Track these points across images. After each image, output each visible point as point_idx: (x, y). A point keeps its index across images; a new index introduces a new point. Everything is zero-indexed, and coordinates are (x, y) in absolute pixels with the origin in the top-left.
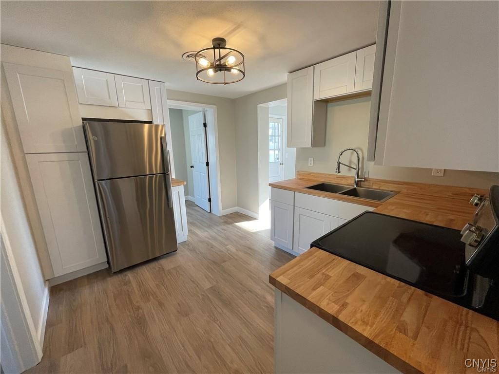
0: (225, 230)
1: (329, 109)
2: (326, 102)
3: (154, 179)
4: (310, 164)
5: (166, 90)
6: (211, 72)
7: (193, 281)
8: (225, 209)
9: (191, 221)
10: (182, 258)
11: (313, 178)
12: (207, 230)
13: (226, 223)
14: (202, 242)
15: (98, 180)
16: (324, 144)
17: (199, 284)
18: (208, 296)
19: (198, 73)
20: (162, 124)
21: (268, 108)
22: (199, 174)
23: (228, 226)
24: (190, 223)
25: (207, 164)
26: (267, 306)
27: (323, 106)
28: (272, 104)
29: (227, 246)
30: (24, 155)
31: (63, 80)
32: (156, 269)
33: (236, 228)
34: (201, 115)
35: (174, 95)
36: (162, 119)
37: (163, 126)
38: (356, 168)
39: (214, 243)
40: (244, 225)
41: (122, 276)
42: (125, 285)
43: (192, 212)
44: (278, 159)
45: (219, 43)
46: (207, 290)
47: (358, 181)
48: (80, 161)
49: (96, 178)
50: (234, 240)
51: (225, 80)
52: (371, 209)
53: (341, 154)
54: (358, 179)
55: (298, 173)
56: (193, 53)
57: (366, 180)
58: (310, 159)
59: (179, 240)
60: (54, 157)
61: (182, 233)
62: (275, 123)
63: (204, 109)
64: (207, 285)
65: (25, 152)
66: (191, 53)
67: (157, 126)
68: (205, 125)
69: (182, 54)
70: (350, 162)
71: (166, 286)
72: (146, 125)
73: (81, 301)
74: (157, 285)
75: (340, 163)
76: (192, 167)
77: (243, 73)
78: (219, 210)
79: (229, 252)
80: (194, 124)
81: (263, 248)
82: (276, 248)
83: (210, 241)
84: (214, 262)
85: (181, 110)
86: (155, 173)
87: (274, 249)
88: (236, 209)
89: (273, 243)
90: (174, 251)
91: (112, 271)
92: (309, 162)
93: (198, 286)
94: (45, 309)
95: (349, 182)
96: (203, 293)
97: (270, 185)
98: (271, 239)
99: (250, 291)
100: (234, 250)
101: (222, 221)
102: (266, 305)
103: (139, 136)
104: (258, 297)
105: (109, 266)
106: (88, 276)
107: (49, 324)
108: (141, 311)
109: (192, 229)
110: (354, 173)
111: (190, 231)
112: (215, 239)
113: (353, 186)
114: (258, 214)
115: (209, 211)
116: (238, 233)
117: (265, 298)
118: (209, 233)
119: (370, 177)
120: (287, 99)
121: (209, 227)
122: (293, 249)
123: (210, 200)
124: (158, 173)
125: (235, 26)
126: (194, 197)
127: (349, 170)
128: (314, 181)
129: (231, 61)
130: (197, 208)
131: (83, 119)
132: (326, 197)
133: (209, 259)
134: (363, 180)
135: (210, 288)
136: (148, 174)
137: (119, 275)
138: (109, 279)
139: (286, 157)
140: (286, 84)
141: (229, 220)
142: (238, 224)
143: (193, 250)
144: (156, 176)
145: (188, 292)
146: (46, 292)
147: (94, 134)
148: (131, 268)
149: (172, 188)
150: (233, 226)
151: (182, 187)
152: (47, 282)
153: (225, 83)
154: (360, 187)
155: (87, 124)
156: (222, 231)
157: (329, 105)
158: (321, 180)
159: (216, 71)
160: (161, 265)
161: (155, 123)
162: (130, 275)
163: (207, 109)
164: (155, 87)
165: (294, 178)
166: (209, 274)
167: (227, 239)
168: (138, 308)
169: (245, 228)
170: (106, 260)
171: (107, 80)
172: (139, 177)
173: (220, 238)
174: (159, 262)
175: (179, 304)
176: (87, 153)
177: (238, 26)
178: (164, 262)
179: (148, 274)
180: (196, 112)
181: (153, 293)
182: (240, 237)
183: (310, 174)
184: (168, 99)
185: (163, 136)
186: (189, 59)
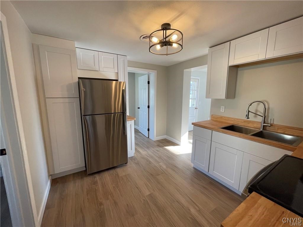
0: (158, 151)
1: (239, 72)
2: (237, 67)
3: (116, 115)
4: (222, 110)
5: (127, 61)
6: (158, 47)
7: (137, 188)
8: (158, 136)
9: (137, 143)
10: (130, 169)
11: (224, 121)
12: (146, 149)
13: (159, 146)
14: (143, 158)
15: (84, 115)
16: (234, 97)
17: (141, 191)
18: (148, 202)
19: (150, 47)
20: (124, 81)
21: (191, 72)
22: (142, 113)
23: (160, 148)
24: (136, 144)
25: (149, 107)
26: (191, 218)
27: (234, 69)
28: (193, 69)
29: (159, 163)
30: (45, 99)
31: (70, 55)
32: (113, 175)
33: (165, 150)
34: (146, 76)
35: (132, 64)
36: (123, 78)
37: (124, 83)
38: (262, 115)
39: (151, 160)
40: (171, 148)
41: (93, 176)
42: (94, 184)
43: (137, 136)
44: (194, 105)
45: (166, 27)
46: (146, 196)
47: (264, 126)
48: (75, 103)
49: (83, 114)
50: (165, 160)
51: (167, 53)
52: (290, 153)
53: (251, 105)
54: (264, 124)
55: (212, 116)
56: (147, 35)
57: (271, 125)
58: (222, 107)
59: (129, 156)
60: (61, 100)
61: (131, 151)
62: (193, 82)
63: (149, 72)
64: (147, 193)
65: (46, 97)
66: (146, 35)
67: (120, 83)
68: (149, 83)
69: (140, 37)
70: (257, 111)
71: (120, 188)
72: (114, 82)
73: (68, 192)
74: (114, 187)
75: (249, 111)
76: (139, 108)
77: (182, 46)
78: (154, 136)
79: (161, 168)
80: (142, 82)
81: (185, 168)
82: (194, 168)
83: (148, 158)
84: (151, 174)
85: (134, 73)
86: (117, 112)
87: (193, 169)
88: (165, 137)
89: (192, 165)
90: (125, 164)
91: (87, 174)
92: (221, 109)
93: (140, 192)
94: (46, 195)
95: (255, 125)
96: (144, 199)
97: (193, 124)
98: (191, 162)
99: (177, 201)
100: (164, 167)
101: (156, 144)
102: (191, 216)
103: (109, 88)
104: (184, 208)
105: (86, 169)
106: (74, 174)
107: (47, 207)
108: (102, 207)
109: (137, 148)
110: (260, 119)
111: (136, 149)
112: (152, 157)
113: (260, 129)
114: (180, 141)
115: (147, 137)
116: (167, 154)
117: (189, 210)
118: (148, 152)
119: (275, 123)
120: (207, 65)
121: (148, 148)
122: (208, 171)
123: (148, 130)
124: (119, 112)
125: (180, 13)
126: (139, 127)
127: (255, 117)
128: (225, 123)
129: (174, 38)
130: (140, 134)
131: (79, 78)
132: (240, 137)
133: (148, 172)
134: (270, 125)
135: (149, 194)
136: (113, 112)
137: (91, 177)
138: (85, 178)
139: (200, 104)
140: (207, 55)
141: (161, 144)
142: (167, 147)
143: (138, 164)
144: (118, 114)
145: (134, 196)
146: (49, 183)
147: (84, 87)
148: (99, 172)
149: (127, 122)
150: (164, 149)
151: (133, 121)
152: (50, 176)
153: (167, 55)
154: (266, 130)
155: (81, 80)
156: (156, 152)
157: (239, 69)
158: (231, 123)
159: (162, 46)
160: (117, 173)
161: (119, 81)
162: (97, 177)
163: (151, 73)
164: (121, 59)
165: (209, 119)
166: (148, 183)
167: (160, 157)
168: (101, 204)
169: (172, 151)
170: (85, 166)
171: (94, 55)
172: (108, 114)
173: (155, 157)
174: (115, 170)
175: (127, 205)
176: (79, 99)
177: (181, 14)
178: (119, 171)
179: (108, 177)
180: (143, 75)
181: (111, 193)
182: (169, 157)
183: (221, 117)
184: (128, 66)
185: (124, 89)
186: (144, 39)
